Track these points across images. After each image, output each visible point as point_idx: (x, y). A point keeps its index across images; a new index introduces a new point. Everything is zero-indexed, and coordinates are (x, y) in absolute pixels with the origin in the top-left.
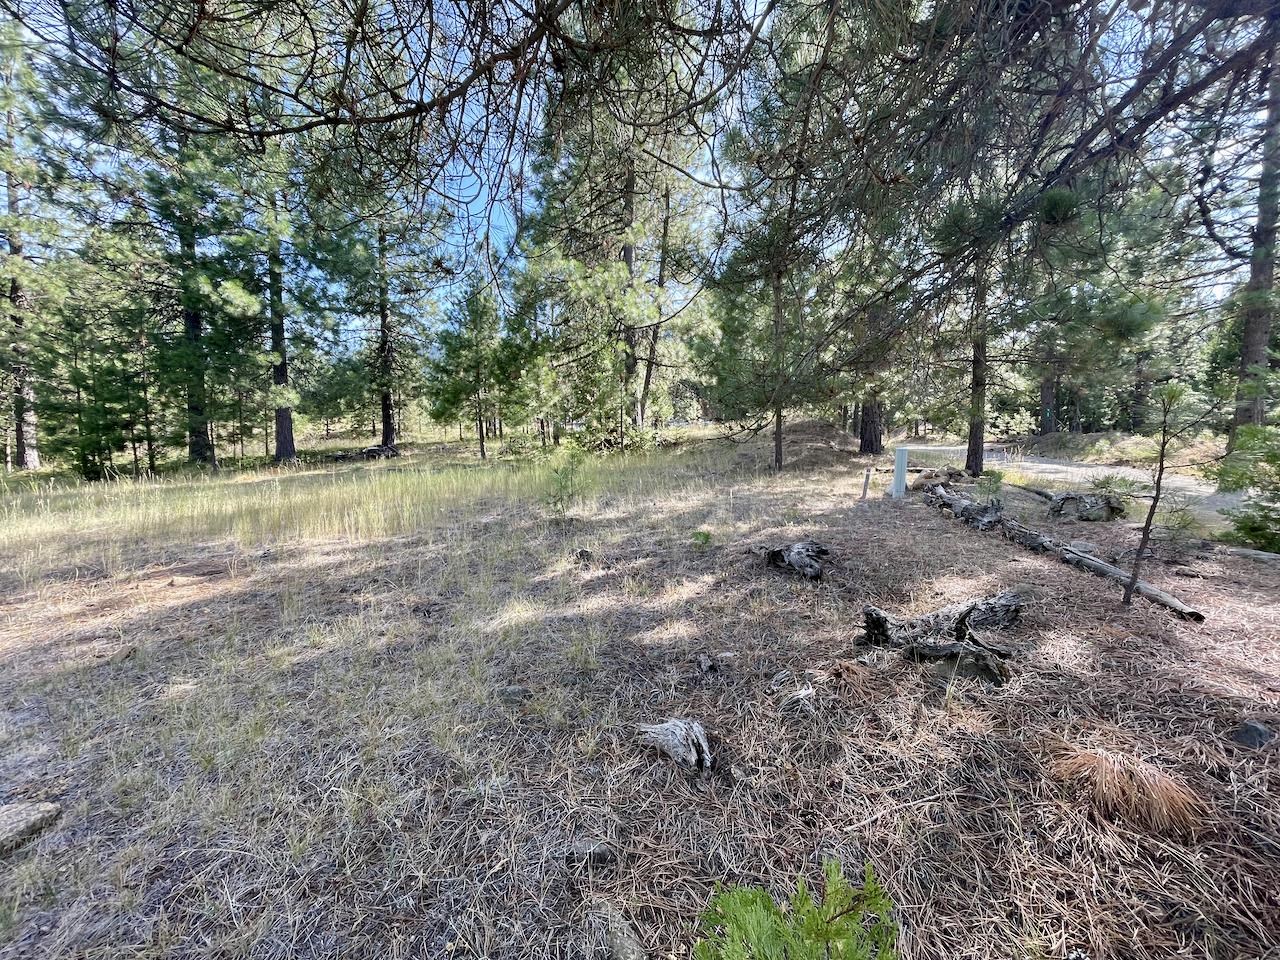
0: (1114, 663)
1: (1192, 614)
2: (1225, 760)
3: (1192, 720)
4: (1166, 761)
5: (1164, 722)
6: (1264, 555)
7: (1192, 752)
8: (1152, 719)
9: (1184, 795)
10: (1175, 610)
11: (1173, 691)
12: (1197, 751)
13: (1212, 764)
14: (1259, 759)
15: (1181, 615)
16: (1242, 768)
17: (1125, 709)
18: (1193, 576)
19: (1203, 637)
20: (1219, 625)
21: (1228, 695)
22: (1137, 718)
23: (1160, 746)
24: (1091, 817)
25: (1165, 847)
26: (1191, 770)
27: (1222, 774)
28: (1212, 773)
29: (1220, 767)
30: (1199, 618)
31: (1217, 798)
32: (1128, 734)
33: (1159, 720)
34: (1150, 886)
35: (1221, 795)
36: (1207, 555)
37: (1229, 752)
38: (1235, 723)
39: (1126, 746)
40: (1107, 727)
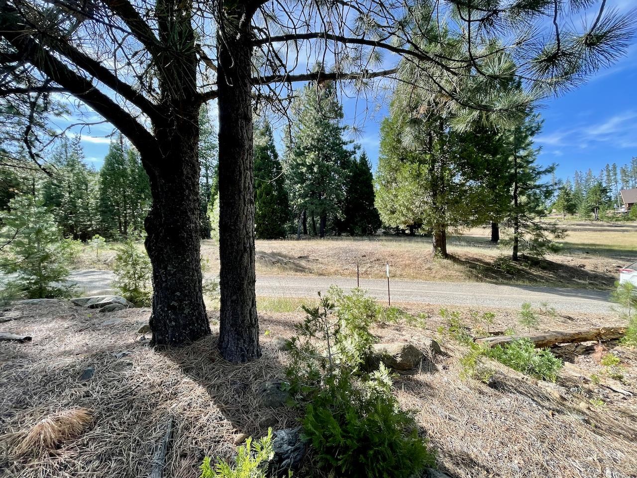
0: (6, 381)
1: (26, 338)
2: (85, 389)
3: (62, 383)
4: (66, 405)
5: (53, 391)
6: (35, 301)
7: (72, 394)
8: (46, 393)
9: (82, 412)
10: (16, 340)
11: (44, 376)
12: (74, 392)
13: (83, 393)
14: (95, 380)
15: (21, 341)
16: (92, 387)
17: (31, 397)
18: (9, 320)
19: (36, 347)
20: (39, 339)
21: (67, 365)
22: (40, 397)
23: (59, 401)
24: (51, 455)
25: (85, 438)
26: (77, 401)
27: (87, 395)
28: (84, 397)
29: (85, 392)
30: (29, 339)
31: (93, 404)
32: (42, 407)
33: (50, 391)
34: (90, 456)
35: (93, 402)
36: (8, 308)
37: (85, 385)
38: (78, 373)
39: (45, 413)
40: (30, 410)
